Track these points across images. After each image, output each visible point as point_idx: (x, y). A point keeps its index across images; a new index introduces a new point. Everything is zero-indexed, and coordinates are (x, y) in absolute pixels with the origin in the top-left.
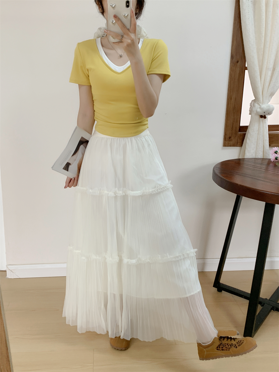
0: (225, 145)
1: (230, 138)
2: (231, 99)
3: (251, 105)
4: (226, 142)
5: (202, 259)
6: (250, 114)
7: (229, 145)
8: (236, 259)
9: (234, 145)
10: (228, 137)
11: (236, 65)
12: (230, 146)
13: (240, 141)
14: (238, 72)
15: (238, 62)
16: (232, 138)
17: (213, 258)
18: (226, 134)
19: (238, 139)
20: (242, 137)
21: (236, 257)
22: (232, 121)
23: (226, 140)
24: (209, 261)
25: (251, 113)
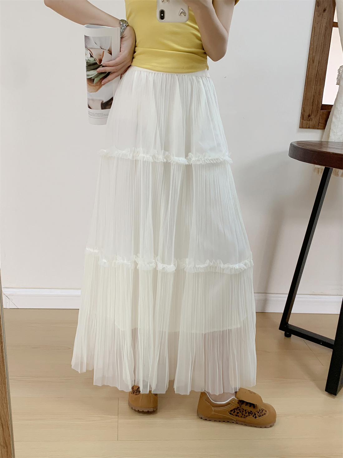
0: (302, 126)
1: (309, 117)
2: (313, 62)
3: (339, 72)
4: (304, 122)
5: (263, 294)
6: (336, 84)
7: (308, 126)
8: (309, 296)
9: (314, 127)
10: (306, 114)
11: (323, 15)
12: (309, 128)
13: (322, 121)
14: (324, 25)
15: (325, 10)
16: (312, 117)
17: (279, 293)
18: (304, 111)
19: (320, 119)
20: (325, 116)
21: (309, 294)
22: (313, 92)
23: (304, 119)
24: (272, 298)
25: (339, 82)
